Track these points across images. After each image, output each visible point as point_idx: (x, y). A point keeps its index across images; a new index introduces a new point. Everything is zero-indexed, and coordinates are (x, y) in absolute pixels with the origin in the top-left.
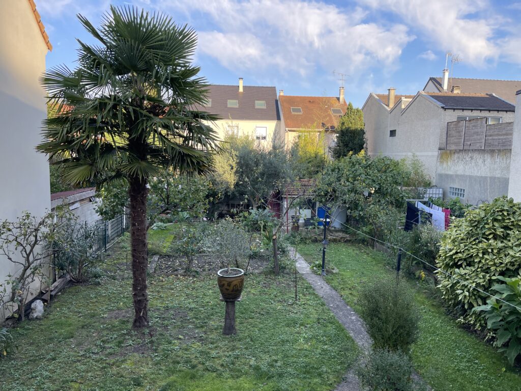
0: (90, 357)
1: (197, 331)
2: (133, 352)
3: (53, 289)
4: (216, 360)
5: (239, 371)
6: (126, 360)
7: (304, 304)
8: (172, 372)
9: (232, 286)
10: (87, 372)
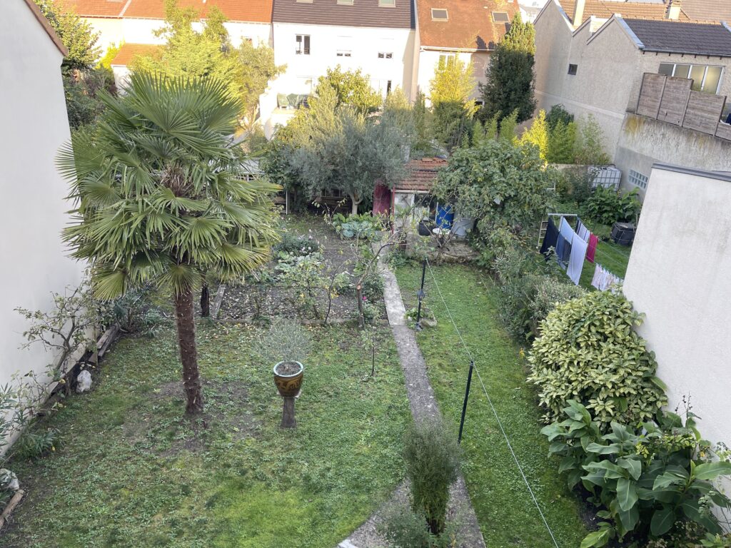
0: (140, 455)
1: (254, 419)
2: (185, 448)
3: (100, 347)
4: (268, 464)
5: (288, 481)
6: (176, 460)
7: (380, 381)
8: (221, 478)
9: (288, 385)
10: (138, 475)
